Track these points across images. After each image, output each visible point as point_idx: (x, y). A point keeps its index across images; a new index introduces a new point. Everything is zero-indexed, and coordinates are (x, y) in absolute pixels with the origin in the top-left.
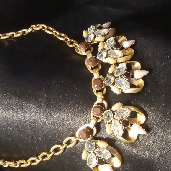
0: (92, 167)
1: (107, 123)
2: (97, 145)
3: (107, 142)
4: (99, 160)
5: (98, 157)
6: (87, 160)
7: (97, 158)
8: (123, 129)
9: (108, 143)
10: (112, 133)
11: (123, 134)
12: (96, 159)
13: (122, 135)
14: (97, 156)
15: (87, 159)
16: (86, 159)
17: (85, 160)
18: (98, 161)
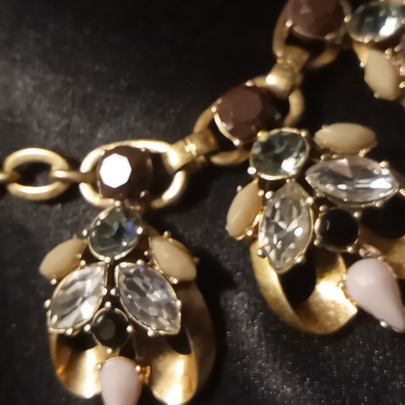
0: (59, 326)
1: (256, 181)
2: (147, 248)
3: (196, 260)
4: (109, 315)
5: (115, 301)
6: (61, 285)
7: (108, 304)
8: (311, 246)
9: (199, 268)
10: (250, 233)
11: (296, 268)
12: (102, 306)
13: (286, 268)
14: (113, 292)
15: (59, 281)
16: (54, 282)
17: (48, 281)
18: (100, 319)
